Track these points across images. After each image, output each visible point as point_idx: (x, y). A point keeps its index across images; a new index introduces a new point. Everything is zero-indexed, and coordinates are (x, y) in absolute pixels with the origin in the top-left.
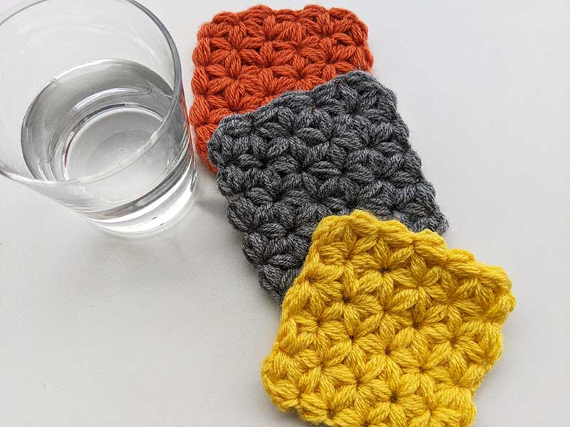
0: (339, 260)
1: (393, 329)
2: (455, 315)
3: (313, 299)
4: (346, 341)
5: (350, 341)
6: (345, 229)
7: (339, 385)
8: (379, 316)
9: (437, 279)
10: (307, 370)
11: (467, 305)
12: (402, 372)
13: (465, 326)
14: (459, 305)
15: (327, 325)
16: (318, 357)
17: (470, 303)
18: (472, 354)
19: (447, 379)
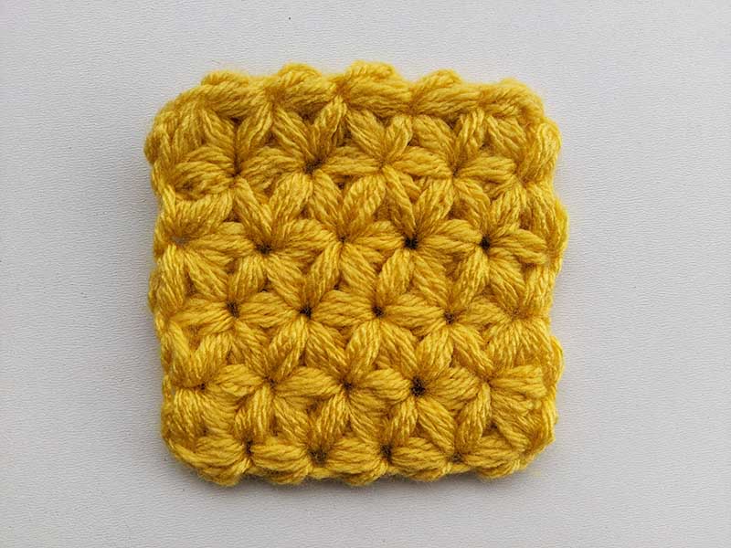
2: (473, 191)
3: (194, 271)
4: (292, 321)
6: (199, 119)
9: (408, 137)
10: (242, 403)
11: (485, 164)
12: (414, 339)
15: (245, 308)
16: (253, 370)
17: (490, 159)
18: (526, 253)
19: (498, 317)
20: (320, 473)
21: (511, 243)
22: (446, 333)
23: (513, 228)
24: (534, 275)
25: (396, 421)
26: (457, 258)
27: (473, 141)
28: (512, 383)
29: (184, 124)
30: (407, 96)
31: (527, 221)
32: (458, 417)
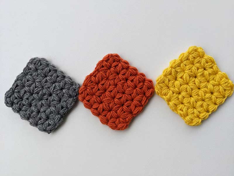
1: (194, 85)
5: (191, 97)
8: (188, 87)
13: (202, 64)
14: (195, 62)
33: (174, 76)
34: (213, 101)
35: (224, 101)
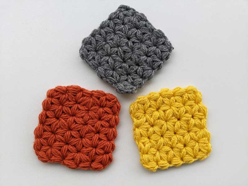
0: (142, 116)
1: (172, 126)
2: (188, 108)
3: (142, 132)
4: (160, 138)
5: (162, 137)
6: (138, 105)
7: (167, 153)
8: (165, 125)
9: (175, 101)
10: (154, 155)
11: (189, 103)
12: (183, 137)
13: (193, 110)
14: (187, 104)
15: (152, 137)
16: (155, 149)
17: (190, 102)
18: (200, 117)
19: (198, 130)
20: (171, 165)
21: (197, 115)
22: (188, 135)
23: (197, 113)
24: (203, 121)
25: (183, 152)
26: (188, 121)
27: (186, 99)
28: (202, 141)
29: (136, 107)
30: (172, 93)
31: (199, 111)
32: (193, 149)
33: (158, 104)
34: (182, 155)
35: (192, 162)
